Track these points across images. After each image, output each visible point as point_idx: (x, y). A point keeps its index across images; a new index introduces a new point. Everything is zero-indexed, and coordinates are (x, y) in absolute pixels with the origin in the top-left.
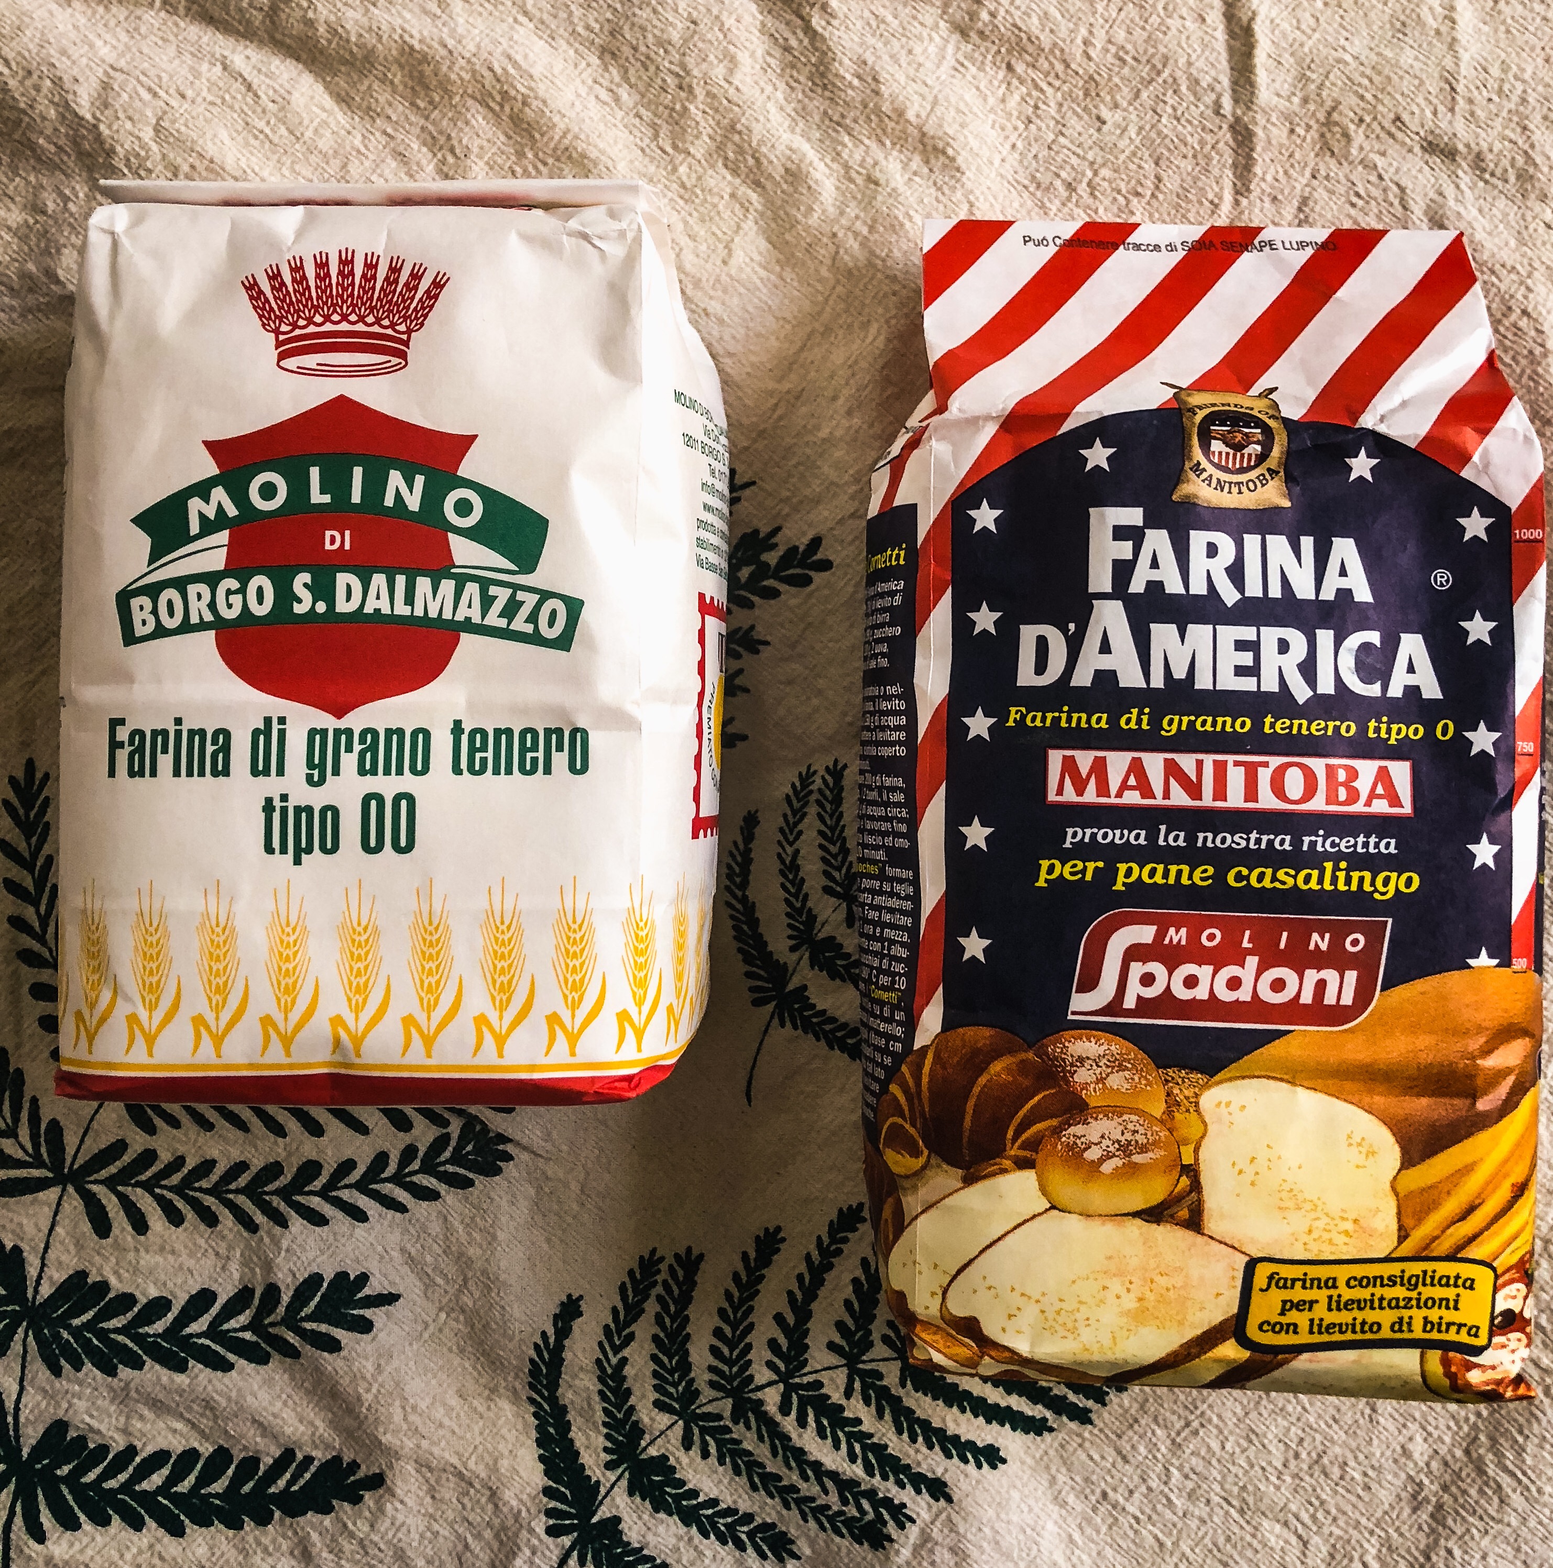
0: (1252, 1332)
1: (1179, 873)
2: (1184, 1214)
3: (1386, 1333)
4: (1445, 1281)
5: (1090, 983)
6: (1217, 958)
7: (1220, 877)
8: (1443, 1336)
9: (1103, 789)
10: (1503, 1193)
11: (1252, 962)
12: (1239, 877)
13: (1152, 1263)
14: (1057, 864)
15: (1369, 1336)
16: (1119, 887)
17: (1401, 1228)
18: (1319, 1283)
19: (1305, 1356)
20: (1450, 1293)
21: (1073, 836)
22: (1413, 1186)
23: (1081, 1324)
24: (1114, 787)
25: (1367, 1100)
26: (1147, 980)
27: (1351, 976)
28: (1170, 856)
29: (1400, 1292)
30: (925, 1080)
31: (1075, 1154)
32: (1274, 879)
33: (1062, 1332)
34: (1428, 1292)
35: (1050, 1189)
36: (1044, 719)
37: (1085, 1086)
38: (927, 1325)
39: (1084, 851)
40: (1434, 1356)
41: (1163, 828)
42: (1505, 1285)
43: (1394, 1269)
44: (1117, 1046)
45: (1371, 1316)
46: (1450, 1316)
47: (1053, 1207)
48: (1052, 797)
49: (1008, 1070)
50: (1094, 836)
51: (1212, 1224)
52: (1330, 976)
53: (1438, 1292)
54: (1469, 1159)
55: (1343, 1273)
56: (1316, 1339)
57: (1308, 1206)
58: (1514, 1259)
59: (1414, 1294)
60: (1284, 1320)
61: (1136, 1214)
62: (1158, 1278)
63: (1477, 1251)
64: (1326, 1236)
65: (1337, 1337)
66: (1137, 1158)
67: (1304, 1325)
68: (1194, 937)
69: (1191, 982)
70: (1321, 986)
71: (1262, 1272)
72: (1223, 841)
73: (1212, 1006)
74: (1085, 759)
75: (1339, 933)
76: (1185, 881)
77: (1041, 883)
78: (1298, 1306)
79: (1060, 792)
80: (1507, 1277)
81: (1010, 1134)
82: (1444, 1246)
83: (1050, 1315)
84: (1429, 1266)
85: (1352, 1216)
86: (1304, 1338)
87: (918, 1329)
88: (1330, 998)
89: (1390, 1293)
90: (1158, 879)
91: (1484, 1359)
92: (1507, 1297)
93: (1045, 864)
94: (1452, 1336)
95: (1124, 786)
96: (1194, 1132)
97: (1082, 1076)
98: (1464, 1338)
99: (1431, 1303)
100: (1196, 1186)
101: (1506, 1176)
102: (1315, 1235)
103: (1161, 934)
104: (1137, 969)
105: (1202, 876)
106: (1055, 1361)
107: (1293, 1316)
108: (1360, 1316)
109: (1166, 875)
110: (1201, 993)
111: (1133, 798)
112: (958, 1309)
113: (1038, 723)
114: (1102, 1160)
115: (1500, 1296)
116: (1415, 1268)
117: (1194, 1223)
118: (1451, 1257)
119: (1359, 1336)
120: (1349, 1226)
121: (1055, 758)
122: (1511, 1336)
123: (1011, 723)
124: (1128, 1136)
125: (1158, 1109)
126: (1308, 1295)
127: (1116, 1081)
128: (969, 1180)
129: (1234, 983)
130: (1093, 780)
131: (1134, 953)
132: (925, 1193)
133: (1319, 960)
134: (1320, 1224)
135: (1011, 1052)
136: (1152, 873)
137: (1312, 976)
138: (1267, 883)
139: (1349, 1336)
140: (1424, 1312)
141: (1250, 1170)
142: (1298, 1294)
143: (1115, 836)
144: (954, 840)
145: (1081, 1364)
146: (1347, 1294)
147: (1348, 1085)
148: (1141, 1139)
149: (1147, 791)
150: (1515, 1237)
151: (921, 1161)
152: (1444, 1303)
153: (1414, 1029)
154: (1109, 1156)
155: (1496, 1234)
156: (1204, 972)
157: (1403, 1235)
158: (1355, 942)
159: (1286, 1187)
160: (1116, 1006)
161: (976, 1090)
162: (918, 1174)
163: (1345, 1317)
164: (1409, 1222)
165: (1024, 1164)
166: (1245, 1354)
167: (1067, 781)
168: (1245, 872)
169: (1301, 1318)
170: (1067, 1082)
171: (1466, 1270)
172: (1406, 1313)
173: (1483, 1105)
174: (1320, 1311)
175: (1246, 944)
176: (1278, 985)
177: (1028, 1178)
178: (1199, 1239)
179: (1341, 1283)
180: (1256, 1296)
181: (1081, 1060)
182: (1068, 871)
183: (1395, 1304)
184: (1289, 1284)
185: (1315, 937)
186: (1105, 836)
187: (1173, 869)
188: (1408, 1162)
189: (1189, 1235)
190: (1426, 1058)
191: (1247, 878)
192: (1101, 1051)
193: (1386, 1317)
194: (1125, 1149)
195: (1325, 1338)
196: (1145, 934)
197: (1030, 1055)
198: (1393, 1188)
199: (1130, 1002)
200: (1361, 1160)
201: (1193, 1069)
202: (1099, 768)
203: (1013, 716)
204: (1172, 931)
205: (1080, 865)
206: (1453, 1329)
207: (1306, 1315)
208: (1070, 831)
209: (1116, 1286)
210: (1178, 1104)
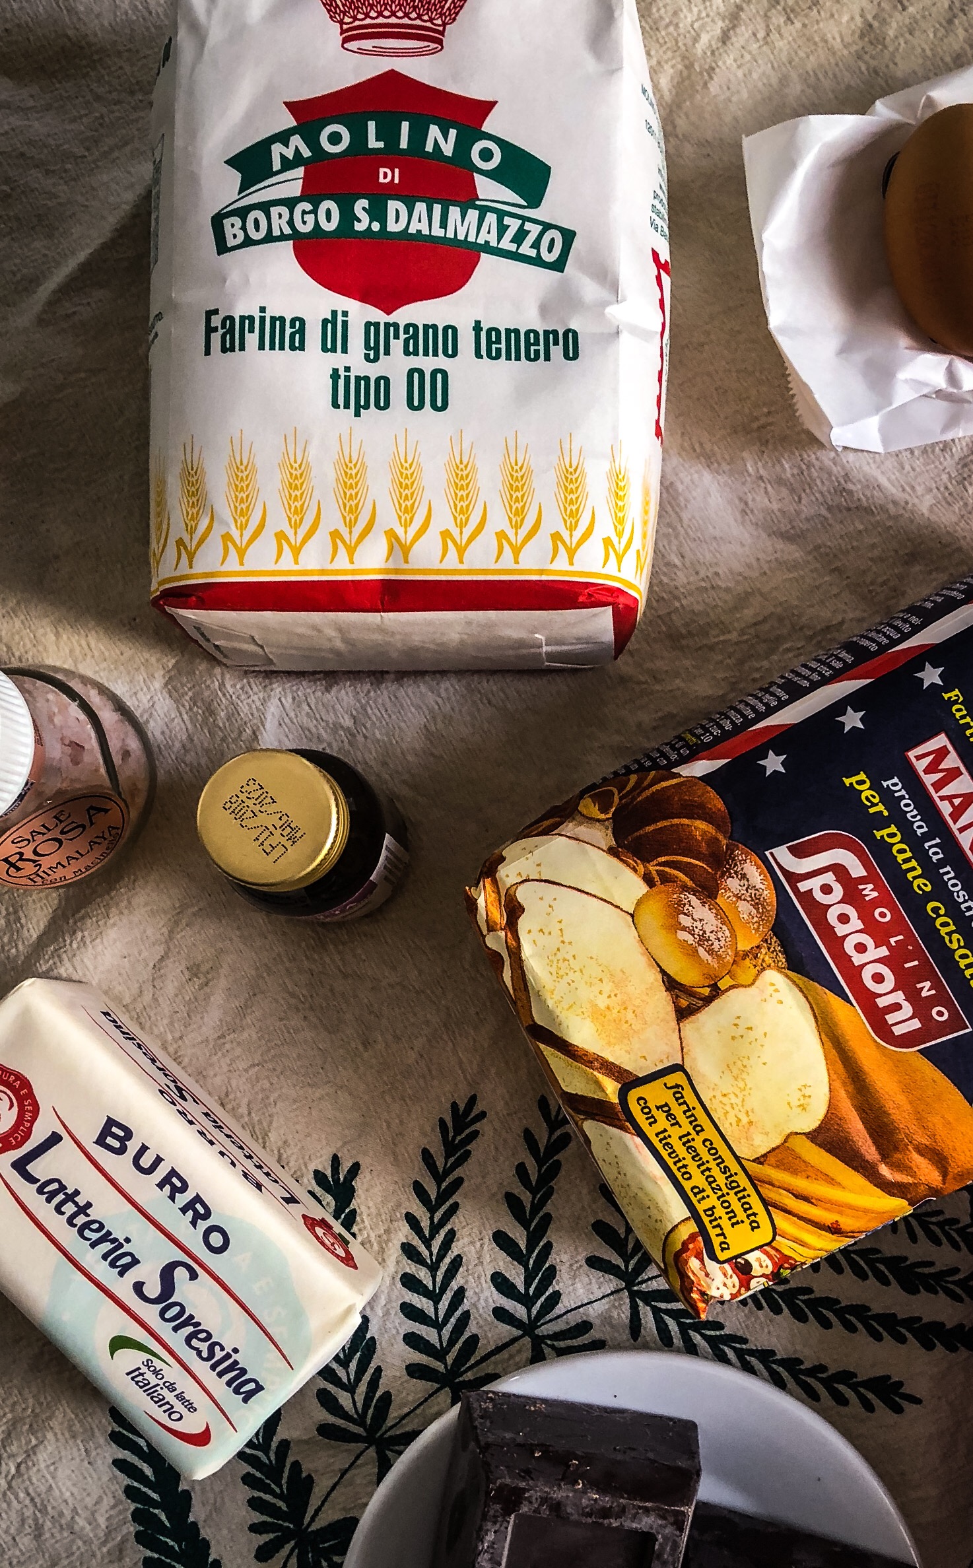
0: (633, 1095)
1: (914, 869)
2: (684, 1003)
3: (687, 1186)
4: (747, 1207)
5: (797, 852)
6: (871, 927)
7: (928, 897)
8: (709, 1226)
9: (938, 786)
10: (828, 1217)
11: (883, 952)
12: (936, 910)
13: (637, 1003)
14: (868, 784)
15: (679, 1175)
16: (878, 834)
17: (765, 1156)
18: (693, 1120)
19: (638, 1140)
20: (741, 1215)
21: (894, 784)
22: (798, 1150)
23: (567, 979)
24: (946, 791)
25: (838, 1084)
26: (826, 889)
27: (916, 1024)
28: (921, 856)
29: (721, 1180)
30: (657, 787)
31: (677, 909)
32: (950, 934)
33: (553, 970)
34: (732, 1198)
35: (643, 906)
36: (963, 717)
37: (727, 889)
38: (495, 883)
39: (887, 797)
40: (692, 1227)
41: (938, 840)
42: (766, 1253)
43: (734, 1167)
44: (769, 894)
45: (693, 1168)
46: (725, 1223)
47: (632, 916)
48: (912, 754)
49: (704, 833)
50: (903, 797)
51: (688, 1026)
52: (907, 1010)
53: (736, 1206)
54: (839, 1178)
55: (709, 1132)
56: (655, 1141)
57: (741, 1085)
58: (787, 1252)
59: (725, 1190)
60: (654, 1111)
61: (663, 972)
62: (630, 1011)
63: (782, 1221)
64: (728, 1108)
65: (664, 1154)
66: (701, 950)
67: (658, 1127)
68: (875, 903)
69: (844, 918)
70: (897, 1007)
71: (677, 1078)
72: (955, 885)
73: (836, 944)
74: (952, 760)
75: (940, 999)
76: (910, 876)
77: (847, 781)
78: (669, 1115)
79: (918, 758)
80: (773, 1252)
81: (663, 859)
82: (770, 1193)
83: (560, 956)
84: (750, 1190)
85: (752, 1118)
86: (650, 1132)
87: (488, 881)
88: (891, 1018)
89: (716, 1172)
90: (900, 857)
91: (711, 1265)
92: (759, 1260)
93: (862, 776)
94: (713, 1232)
95: (949, 798)
96: (744, 978)
97: (733, 883)
98: (716, 1241)
99: (726, 1205)
100: (708, 1000)
101: (840, 1213)
102: (725, 1100)
103: (863, 880)
104: (829, 878)
105: (921, 885)
106: (529, 976)
107: (661, 1116)
108: (688, 1161)
109: (906, 861)
110: (841, 930)
111: (946, 808)
112: (522, 895)
113: (958, 715)
114: (684, 929)
115: (757, 1253)
116: (743, 1182)
117: (682, 1014)
118: (766, 1203)
119: (674, 1169)
120: (745, 1120)
121: (942, 740)
122: (735, 1278)
123: (946, 696)
124: (713, 937)
125: (744, 945)
126: (681, 1118)
127: (745, 908)
128: (612, 851)
129: (861, 948)
130: (941, 775)
131: (838, 870)
132: (583, 830)
133: (913, 996)
134: (734, 1100)
135: (718, 828)
136: (901, 851)
137: (899, 997)
138: (943, 930)
139: (670, 1162)
140: (718, 1204)
141: (741, 1031)
142: (678, 1111)
143: (911, 812)
144: (839, 708)
145: (538, 994)
146: (698, 1144)
147: (840, 1065)
148: (716, 946)
149: (956, 816)
150: (803, 1244)
151: (602, 816)
152: (732, 1214)
153: (907, 1089)
154: (691, 932)
155: (799, 1227)
156: (856, 923)
157: (759, 1160)
158: (940, 1014)
159: (745, 1062)
160: (794, 878)
161: (676, 821)
162: (591, 820)
163: (681, 1151)
164: (772, 1159)
165: (648, 880)
166: (616, 1101)
167: (931, 757)
168: (942, 912)
169: (662, 1122)
170: (722, 876)
171: (763, 1218)
172: (709, 1191)
173: (883, 1169)
174: (675, 1132)
175: (892, 941)
176: (878, 978)
177: (643, 888)
178: (674, 1023)
179: (703, 1136)
180: (658, 1083)
181: (744, 876)
182: (866, 793)
183: (711, 1180)
184: (680, 1099)
185: (928, 984)
186: (907, 805)
187: (914, 863)
188: (813, 1136)
189: (672, 1015)
190: (889, 1106)
191: (939, 916)
192: (759, 886)
193: (699, 1180)
194: (703, 939)
195: (659, 1146)
196: (857, 869)
197: (725, 842)
198: (789, 1136)
199: (803, 886)
200: (795, 1103)
201: (785, 952)
202: (953, 774)
203: (952, 694)
204: (871, 886)
205: (876, 800)
206: (718, 1231)
207: (667, 1125)
208: (896, 780)
209: (607, 987)
210: (756, 957)
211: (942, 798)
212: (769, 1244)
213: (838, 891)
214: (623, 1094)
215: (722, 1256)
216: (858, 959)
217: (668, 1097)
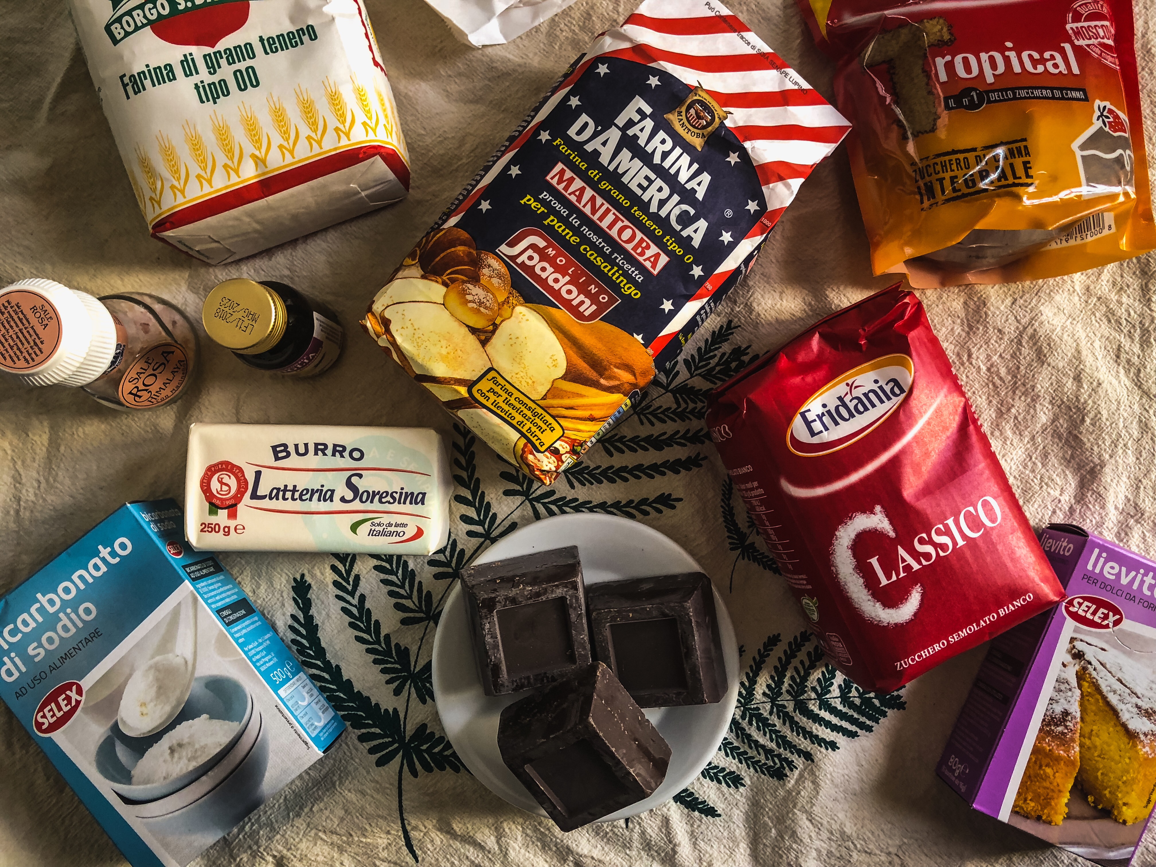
0: (474, 390)
1: (568, 233)
2: (483, 338)
3: (514, 422)
4: (545, 422)
5: (512, 245)
6: (558, 269)
7: (579, 245)
8: (531, 438)
9: (566, 189)
10: (586, 414)
11: (567, 278)
12: (585, 249)
13: (461, 345)
14: (533, 200)
15: (509, 419)
16: (546, 223)
17: (545, 395)
18: (506, 391)
19: (484, 410)
20: (544, 427)
21: (545, 195)
22: (559, 386)
23: (423, 347)
24: (571, 190)
25: (567, 349)
26: (531, 258)
27: (594, 307)
28: (569, 225)
29: (529, 414)
30: (435, 238)
31: (464, 293)
32: (595, 259)
33: (415, 344)
34: (537, 420)
35: (447, 298)
36: (566, 151)
37: (484, 275)
38: (373, 314)
39: (544, 203)
40: (523, 441)
41: (575, 216)
42: (563, 441)
43: (533, 406)
44: (504, 270)
45: (514, 413)
46: (538, 433)
47: (443, 304)
48: (548, 178)
49: (464, 252)
50: (551, 200)
51: (488, 348)
52: (588, 302)
53: (540, 423)
54: (583, 393)
55: (516, 394)
56: (492, 407)
57: (523, 366)
58: (574, 437)
59: (533, 418)
60: (487, 394)
61: (468, 326)
62: (459, 351)
63: (564, 423)
64: (521, 379)
65: (499, 412)
66: (482, 309)
67: (491, 400)
68: (555, 257)
69: (543, 269)
70: (582, 302)
71: (492, 374)
72: (590, 234)
73: (544, 282)
74: (568, 174)
75: (601, 291)
76: (567, 237)
77: (522, 202)
78: (495, 393)
79: (552, 178)
80: (566, 439)
81: (449, 271)
82: (554, 412)
83: (416, 336)
84: (544, 414)
85: (534, 380)
86: (488, 404)
87: (369, 315)
88: (581, 309)
89: (526, 411)
90: (560, 230)
91: (539, 455)
92: (561, 445)
93: (529, 197)
94: (534, 440)
95: (573, 193)
96: (506, 314)
97: (486, 271)
98: (537, 443)
99: (536, 425)
100: (493, 332)
101: (591, 410)
102: (518, 376)
103: (546, 248)
104: (530, 252)
105: (574, 240)
106: (405, 352)
107: (490, 395)
108: (511, 411)
109: (563, 231)
110: (544, 275)
111: (573, 198)
112: (387, 314)
113: (563, 151)
114: (470, 301)
115: (559, 442)
116: (540, 411)
117: (484, 343)
118: (554, 417)
119: (506, 417)
120: (530, 382)
121: (560, 166)
122: (553, 458)
123: (555, 144)
124: (485, 300)
125: (501, 299)
126: (501, 392)
127: (495, 281)
128: (423, 277)
129: (556, 281)
130: (565, 183)
131: (533, 247)
132: (406, 273)
133: (588, 294)
134: (522, 374)
135: (470, 246)
136: (560, 227)
137: (582, 297)
138: (592, 258)
139: (503, 414)
140: (531, 425)
141: (514, 340)
142: (498, 389)
143: (558, 206)
144: (507, 168)
145: (413, 359)
146: (512, 401)
147: (566, 340)
148: (488, 305)
149: (579, 200)
150: (579, 431)
151: (414, 262)
152: (540, 428)
153: (600, 339)
154: (473, 302)
155: (574, 423)
156: (550, 269)
157: (544, 398)
158: (604, 298)
159: (521, 354)
160: (513, 258)
161: (449, 251)
162: (409, 266)
163: (506, 408)
164: (548, 395)
165: (445, 284)
166: (467, 395)
167: (557, 177)
168: (588, 249)
169: (492, 397)
170: (479, 268)
171: (555, 424)
172: (526, 421)
173: (602, 381)
174: (500, 400)
175: (570, 272)
176: (569, 292)
177: (444, 289)
178: (482, 349)
179: (514, 397)
180: (484, 380)
181: (489, 266)
182: (533, 204)
183: (525, 416)
184: (496, 383)
185: (593, 286)
186: (555, 204)
187: (567, 231)
188: (564, 378)
189: (480, 345)
190: (595, 351)
191: (587, 252)
192: (498, 268)
193: (519, 418)
194: (481, 303)
195: (495, 409)
196: (542, 244)
197: (474, 252)
198: (553, 382)
199: (519, 260)
200: (551, 365)
201: (521, 295)
202: (571, 180)
203: (557, 141)
204: (551, 249)
205: (539, 206)
206: (536, 438)
207: (495, 398)
208: (545, 193)
209: (444, 343)
210: (508, 303)
211: (570, 194)
212: (562, 436)
213: (536, 257)
214: (470, 391)
215: (542, 449)
216: (556, 286)
217: (491, 385)
